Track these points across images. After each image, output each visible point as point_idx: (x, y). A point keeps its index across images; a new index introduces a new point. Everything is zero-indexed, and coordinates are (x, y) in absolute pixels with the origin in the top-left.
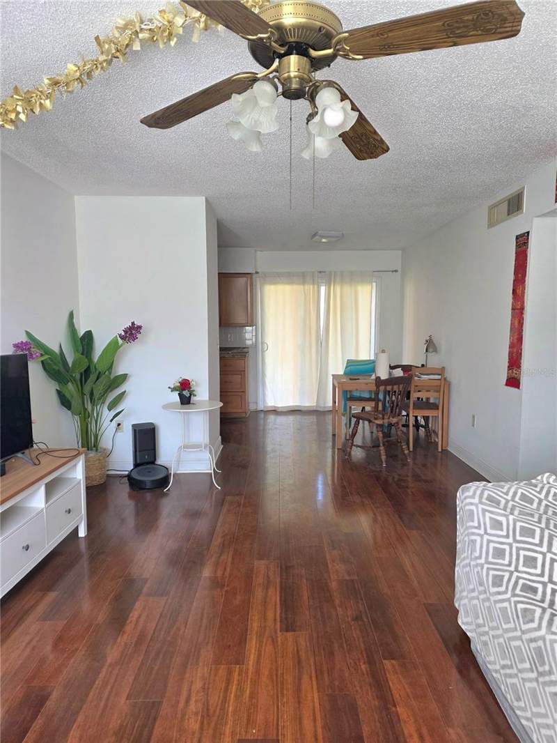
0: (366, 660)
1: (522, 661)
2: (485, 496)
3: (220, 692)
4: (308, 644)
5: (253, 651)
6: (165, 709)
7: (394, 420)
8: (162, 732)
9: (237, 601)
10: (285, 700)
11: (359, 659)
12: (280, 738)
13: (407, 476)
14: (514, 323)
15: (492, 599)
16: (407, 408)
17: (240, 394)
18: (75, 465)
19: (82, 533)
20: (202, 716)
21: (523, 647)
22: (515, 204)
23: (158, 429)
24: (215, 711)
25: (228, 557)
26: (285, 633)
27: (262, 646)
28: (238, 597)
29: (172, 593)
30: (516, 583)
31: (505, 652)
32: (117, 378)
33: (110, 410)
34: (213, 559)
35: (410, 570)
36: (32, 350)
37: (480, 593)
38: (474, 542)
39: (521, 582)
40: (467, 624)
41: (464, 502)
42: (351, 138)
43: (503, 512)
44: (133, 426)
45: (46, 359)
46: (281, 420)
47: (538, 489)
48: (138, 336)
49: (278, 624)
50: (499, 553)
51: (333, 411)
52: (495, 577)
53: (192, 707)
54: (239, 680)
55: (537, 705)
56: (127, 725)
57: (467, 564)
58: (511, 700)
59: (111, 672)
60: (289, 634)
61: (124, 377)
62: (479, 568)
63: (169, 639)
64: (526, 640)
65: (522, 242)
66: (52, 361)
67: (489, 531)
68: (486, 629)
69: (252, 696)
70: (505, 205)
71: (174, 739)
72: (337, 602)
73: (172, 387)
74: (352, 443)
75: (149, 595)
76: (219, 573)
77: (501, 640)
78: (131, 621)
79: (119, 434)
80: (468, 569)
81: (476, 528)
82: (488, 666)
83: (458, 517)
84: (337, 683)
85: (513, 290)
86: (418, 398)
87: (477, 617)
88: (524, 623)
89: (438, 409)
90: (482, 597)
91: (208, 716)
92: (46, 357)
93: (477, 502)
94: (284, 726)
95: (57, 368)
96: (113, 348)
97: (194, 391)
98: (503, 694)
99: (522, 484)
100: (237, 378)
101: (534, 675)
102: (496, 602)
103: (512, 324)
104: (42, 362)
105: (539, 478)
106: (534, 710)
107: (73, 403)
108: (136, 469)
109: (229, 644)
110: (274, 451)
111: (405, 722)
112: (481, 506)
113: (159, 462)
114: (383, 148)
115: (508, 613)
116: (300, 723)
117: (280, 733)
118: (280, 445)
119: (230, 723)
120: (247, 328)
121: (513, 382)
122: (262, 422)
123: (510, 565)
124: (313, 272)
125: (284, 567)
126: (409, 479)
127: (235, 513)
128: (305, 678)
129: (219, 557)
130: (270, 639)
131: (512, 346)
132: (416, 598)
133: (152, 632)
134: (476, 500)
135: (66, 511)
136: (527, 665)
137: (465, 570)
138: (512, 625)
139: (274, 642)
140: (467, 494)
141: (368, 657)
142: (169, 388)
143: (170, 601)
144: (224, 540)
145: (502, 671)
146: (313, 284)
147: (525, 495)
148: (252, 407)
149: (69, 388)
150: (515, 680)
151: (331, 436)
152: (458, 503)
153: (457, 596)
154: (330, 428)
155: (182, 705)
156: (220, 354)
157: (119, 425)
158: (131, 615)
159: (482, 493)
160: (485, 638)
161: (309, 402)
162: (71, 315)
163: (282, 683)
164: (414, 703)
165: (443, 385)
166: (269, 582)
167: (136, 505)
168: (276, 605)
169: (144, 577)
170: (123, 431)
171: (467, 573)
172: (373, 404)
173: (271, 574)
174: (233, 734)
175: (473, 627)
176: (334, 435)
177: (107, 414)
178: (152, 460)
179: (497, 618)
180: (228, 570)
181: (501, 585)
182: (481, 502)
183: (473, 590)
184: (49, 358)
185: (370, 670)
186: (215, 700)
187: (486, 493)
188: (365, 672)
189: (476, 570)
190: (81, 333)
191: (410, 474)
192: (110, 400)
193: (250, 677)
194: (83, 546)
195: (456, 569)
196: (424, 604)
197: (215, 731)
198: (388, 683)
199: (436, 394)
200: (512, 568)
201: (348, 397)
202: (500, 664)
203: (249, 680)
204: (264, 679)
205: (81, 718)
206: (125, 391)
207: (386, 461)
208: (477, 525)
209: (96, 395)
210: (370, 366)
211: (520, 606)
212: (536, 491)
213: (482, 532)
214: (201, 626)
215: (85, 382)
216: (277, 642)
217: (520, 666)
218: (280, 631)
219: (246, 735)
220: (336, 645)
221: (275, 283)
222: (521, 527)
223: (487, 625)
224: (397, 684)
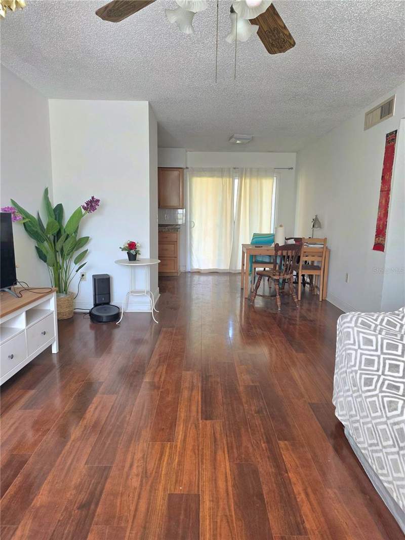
0: (265, 440)
1: (387, 439)
2: (360, 321)
3: (156, 460)
4: (222, 428)
5: (181, 433)
6: (114, 472)
7: (288, 277)
8: (111, 488)
9: (169, 398)
10: (204, 467)
11: (260, 440)
12: (200, 493)
13: (296, 317)
14: (382, 202)
15: (364, 395)
16: (297, 269)
17: (173, 258)
18: (49, 300)
19: (55, 350)
20: (142, 477)
21: (387, 430)
22: (386, 109)
23: (112, 278)
24: (151, 474)
25: (163, 369)
26: (205, 421)
27: (187, 429)
28: (170, 396)
29: (121, 392)
30: (383, 383)
31: (372, 434)
32: (81, 239)
33: (76, 264)
34: (152, 370)
35: (299, 380)
36: (16, 213)
37: (354, 392)
38: (350, 355)
39: (387, 382)
40: (343, 415)
41: (343, 327)
42: (265, 32)
43: (374, 333)
44: (93, 276)
45: (27, 222)
46: (203, 279)
47: (400, 317)
48: (97, 207)
49: (200, 414)
50: (370, 362)
51: (242, 273)
52: (366, 379)
53: (134, 470)
54: (170, 453)
55: (398, 471)
56: (85, 481)
57: (344, 371)
58: (376, 469)
59: (74, 445)
60: (208, 422)
61: (86, 240)
62: (354, 373)
63: (118, 423)
64: (390, 424)
65: (391, 139)
66: (32, 224)
67: (362, 347)
68: (358, 418)
69: (179, 463)
70: (379, 111)
71: (120, 492)
72: (244, 400)
73: (123, 247)
74: (256, 294)
75: (104, 393)
76: (156, 380)
77: (370, 425)
78: (90, 411)
79: (83, 283)
80: (345, 375)
81: (352, 344)
82: (359, 445)
83: (337, 338)
84: (243, 456)
85: (383, 177)
86: (306, 262)
87: (351, 410)
88: (389, 412)
89: (320, 270)
90: (354, 395)
91: (146, 477)
92: (27, 220)
93: (354, 326)
94: (203, 485)
95: (36, 230)
96: (78, 216)
97: (139, 251)
98: (369, 465)
99: (387, 314)
100: (171, 247)
101: (396, 449)
102: (366, 397)
103: (380, 203)
104: (24, 223)
105: (401, 309)
106: (395, 475)
107: (48, 257)
108: (96, 308)
109: (163, 427)
110: (198, 298)
111: (295, 484)
112: (356, 329)
113: (113, 303)
114: (290, 43)
115: (376, 405)
116: (216, 483)
117: (200, 490)
118: (203, 295)
119: (163, 482)
120: (179, 210)
121: (379, 247)
122: (189, 279)
123: (378, 370)
124: (229, 169)
125: (204, 376)
126: (298, 319)
127: (169, 340)
128: (220, 452)
129: (157, 368)
130: (193, 426)
131: (379, 219)
132: (303, 399)
133: (104, 419)
134: (353, 324)
135: (42, 333)
136: (391, 442)
137: (342, 376)
138: (379, 414)
139: (197, 427)
140: (345, 320)
141: (267, 438)
142: (120, 248)
143: (119, 397)
144: (160, 358)
145: (370, 449)
146: (229, 177)
147: (390, 321)
148: (182, 269)
149: (45, 246)
150: (380, 455)
151: (240, 290)
152: (338, 327)
153: (335, 396)
154: (240, 284)
155: (126, 469)
156: (159, 229)
157: (83, 275)
158: (89, 407)
159: (357, 319)
160: (356, 425)
161: (224, 266)
162: (46, 191)
163: (202, 455)
164: (301, 470)
165: (325, 253)
166: (193, 386)
167: (96, 334)
168: (198, 402)
169: (100, 381)
170: (86, 281)
171: (344, 378)
172: (272, 266)
173: (195, 381)
174: (165, 489)
175: (348, 417)
176: (242, 289)
177: (74, 267)
178: (108, 301)
179: (367, 409)
180: (163, 377)
181: (371, 385)
182: (356, 326)
183: (348, 390)
184: (29, 221)
185: (269, 448)
186: (151, 466)
187: (360, 320)
188: (264, 449)
189: (351, 375)
190: (54, 205)
191: (298, 316)
192: (76, 257)
193: (178, 451)
194: (55, 360)
195: (335, 377)
196: (309, 403)
197: (151, 487)
198: (282, 456)
199: (320, 259)
200: (380, 373)
201: (254, 261)
202: (368, 443)
203: (177, 453)
204: (189, 453)
205: (50, 478)
206: (87, 250)
207: (281, 307)
208: (352, 342)
209: (65, 252)
210: (271, 238)
211: (386, 399)
212: (398, 319)
213: (356, 347)
214: (142, 415)
215: (57, 241)
216: (199, 427)
217: (385, 444)
218: (201, 419)
219: (174, 491)
220: (243, 430)
221: (201, 176)
222: (387, 343)
223: (358, 415)
224: (289, 458)
